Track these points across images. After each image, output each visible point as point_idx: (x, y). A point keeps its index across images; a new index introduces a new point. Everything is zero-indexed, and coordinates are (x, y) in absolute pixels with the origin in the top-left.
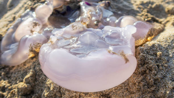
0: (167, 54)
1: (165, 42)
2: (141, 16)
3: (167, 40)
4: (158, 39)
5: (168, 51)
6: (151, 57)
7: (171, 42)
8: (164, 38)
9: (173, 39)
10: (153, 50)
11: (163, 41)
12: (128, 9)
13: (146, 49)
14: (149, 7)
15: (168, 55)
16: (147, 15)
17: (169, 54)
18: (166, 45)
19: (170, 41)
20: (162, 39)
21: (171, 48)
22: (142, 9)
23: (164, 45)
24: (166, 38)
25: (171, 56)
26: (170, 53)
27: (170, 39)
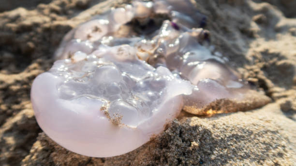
0: (209, 151)
1: (221, 132)
2: (249, 70)
3: (226, 130)
4: (216, 121)
5: (215, 147)
6: (179, 142)
7: (229, 137)
8: (224, 124)
9: (235, 133)
10: (191, 134)
11: (219, 127)
12: (237, 52)
13: (183, 127)
14: (271, 62)
15: (209, 154)
16: (257, 73)
17: (213, 154)
18: (219, 136)
19: (228, 134)
20: (221, 124)
21: (223, 145)
22: (257, 60)
23: (216, 134)
24: (227, 126)
25: (213, 157)
26: (215, 152)
27: (232, 130)
